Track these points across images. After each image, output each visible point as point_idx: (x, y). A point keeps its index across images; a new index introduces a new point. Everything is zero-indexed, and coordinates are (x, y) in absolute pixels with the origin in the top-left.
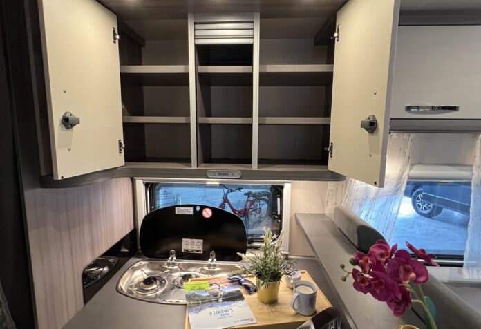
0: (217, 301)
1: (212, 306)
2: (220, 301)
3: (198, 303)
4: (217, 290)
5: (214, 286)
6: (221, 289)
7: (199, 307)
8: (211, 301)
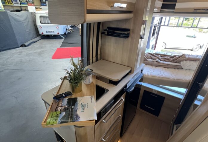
0: (72, 109)
1: (76, 111)
2: (72, 107)
3: (71, 117)
4: (63, 108)
5: (59, 109)
6: (63, 106)
7: (75, 117)
8: (72, 111)
